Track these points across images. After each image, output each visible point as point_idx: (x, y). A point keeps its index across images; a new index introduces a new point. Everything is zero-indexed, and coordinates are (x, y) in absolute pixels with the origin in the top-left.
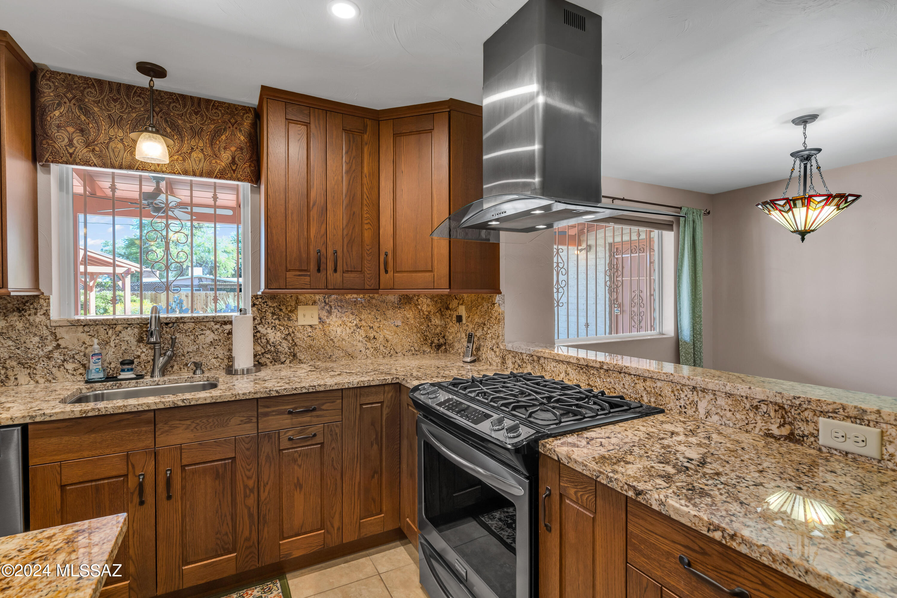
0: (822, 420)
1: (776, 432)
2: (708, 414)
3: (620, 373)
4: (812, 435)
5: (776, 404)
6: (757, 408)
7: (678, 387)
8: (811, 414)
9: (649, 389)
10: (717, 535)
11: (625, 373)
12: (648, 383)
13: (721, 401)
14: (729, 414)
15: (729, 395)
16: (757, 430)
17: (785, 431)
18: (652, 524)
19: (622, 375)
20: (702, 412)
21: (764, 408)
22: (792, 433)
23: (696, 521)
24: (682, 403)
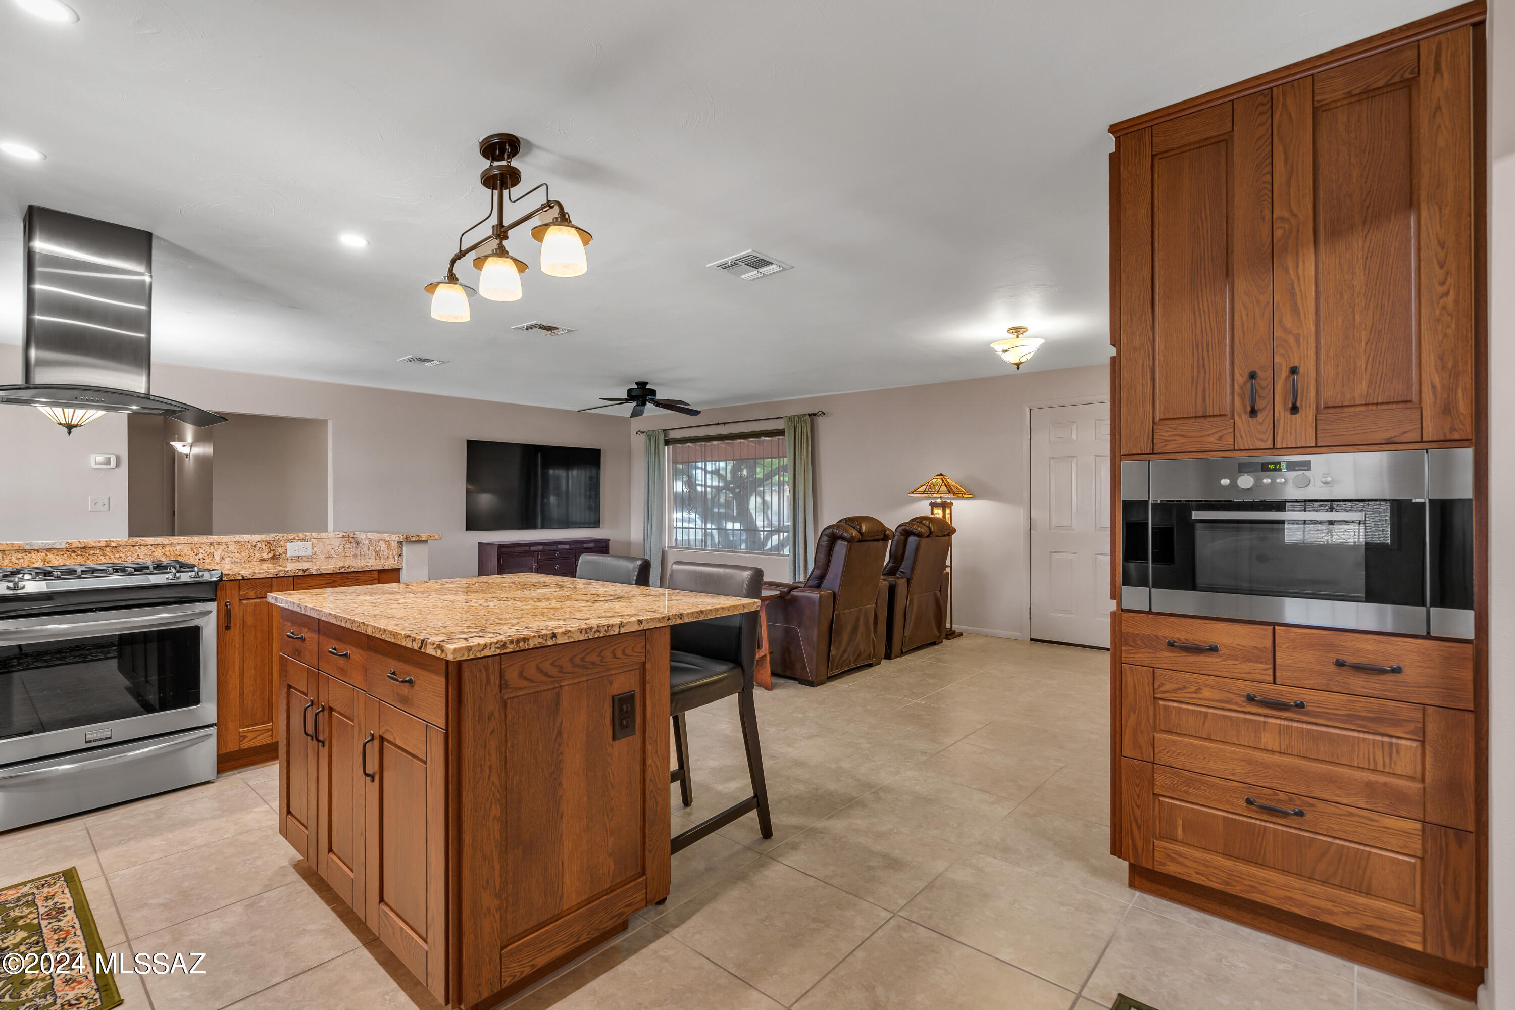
0: (289, 544)
1: (265, 556)
2: (222, 558)
3: (133, 546)
4: (284, 553)
5: (266, 541)
6: (255, 546)
7: (197, 546)
8: (284, 542)
9: (168, 554)
10: (343, 570)
11: (140, 545)
12: (167, 549)
13: (232, 548)
14: (237, 555)
15: (237, 543)
16: (255, 559)
17: (271, 555)
18: (309, 583)
19: (136, 548)
20: (217, 557)
21: (259, 545)
22: (274, 555)
23: (334, 569)
24: (201, 556)
